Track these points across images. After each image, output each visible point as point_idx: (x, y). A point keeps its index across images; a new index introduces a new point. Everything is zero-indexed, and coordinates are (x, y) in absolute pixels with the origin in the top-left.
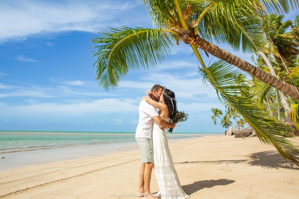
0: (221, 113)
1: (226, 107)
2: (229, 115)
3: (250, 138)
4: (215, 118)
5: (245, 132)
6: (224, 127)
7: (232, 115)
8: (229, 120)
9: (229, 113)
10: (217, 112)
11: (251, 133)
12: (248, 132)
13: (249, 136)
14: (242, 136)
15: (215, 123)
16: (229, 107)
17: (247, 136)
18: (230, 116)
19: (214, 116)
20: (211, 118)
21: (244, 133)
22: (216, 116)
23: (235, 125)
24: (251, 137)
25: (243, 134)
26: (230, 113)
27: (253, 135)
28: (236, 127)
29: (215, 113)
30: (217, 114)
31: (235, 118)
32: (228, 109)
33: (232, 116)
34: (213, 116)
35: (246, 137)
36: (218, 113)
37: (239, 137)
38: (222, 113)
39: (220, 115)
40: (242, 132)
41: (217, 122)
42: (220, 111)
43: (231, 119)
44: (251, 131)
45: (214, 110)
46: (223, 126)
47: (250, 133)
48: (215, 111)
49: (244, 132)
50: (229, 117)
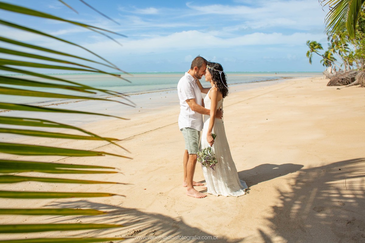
0: (320, 47)
1: (329, 38)
2: (332, 50)
3: (350, 87)
4: (311, 54)
5: (345, 77)
6: (325, 65)
7: (337, 49)
8: (331, 56)
9: (333, 46)
10: (314, 46)
11: (353, 80)
12: (349, 77)
13: (350, 83)
14: (338, 83)
15: (310, 61)
16: (333, 39)
17: (346, 83)
18: (334, 51)
19: (310, 51)
20: (306, 55)
21: (342, 79)
22: (313, 51)
23: (340, 63)
24: (352, 85)
25: (340, 81)
26: (335, 47)
27: (355, 82)
28: (341, 66)
29: (312, 47)
30: (315, 49)
31: (341, 53)
32: (332, 41)
33: (338, 51)
34: (308, 52)
35: (344, 85)
36: (316, 47)
37: (333, 85)
38: (322, 47)
39: (319, 50)
40: (340, 77)
41: (312, 60)
42: (319, 45)
43: (335, 55)
44: (354, 76)
45: (310, 44)
46: (323, 65)
47: (351, 79)
48: (312, 45)
49: (342, 77)
50: (332, 53)
